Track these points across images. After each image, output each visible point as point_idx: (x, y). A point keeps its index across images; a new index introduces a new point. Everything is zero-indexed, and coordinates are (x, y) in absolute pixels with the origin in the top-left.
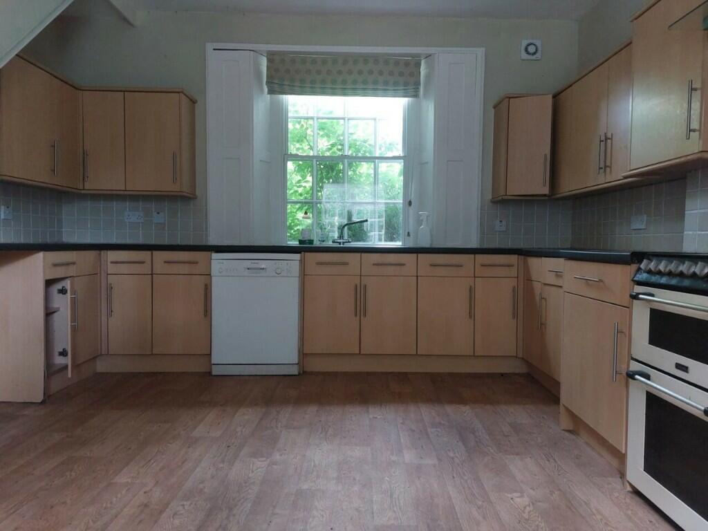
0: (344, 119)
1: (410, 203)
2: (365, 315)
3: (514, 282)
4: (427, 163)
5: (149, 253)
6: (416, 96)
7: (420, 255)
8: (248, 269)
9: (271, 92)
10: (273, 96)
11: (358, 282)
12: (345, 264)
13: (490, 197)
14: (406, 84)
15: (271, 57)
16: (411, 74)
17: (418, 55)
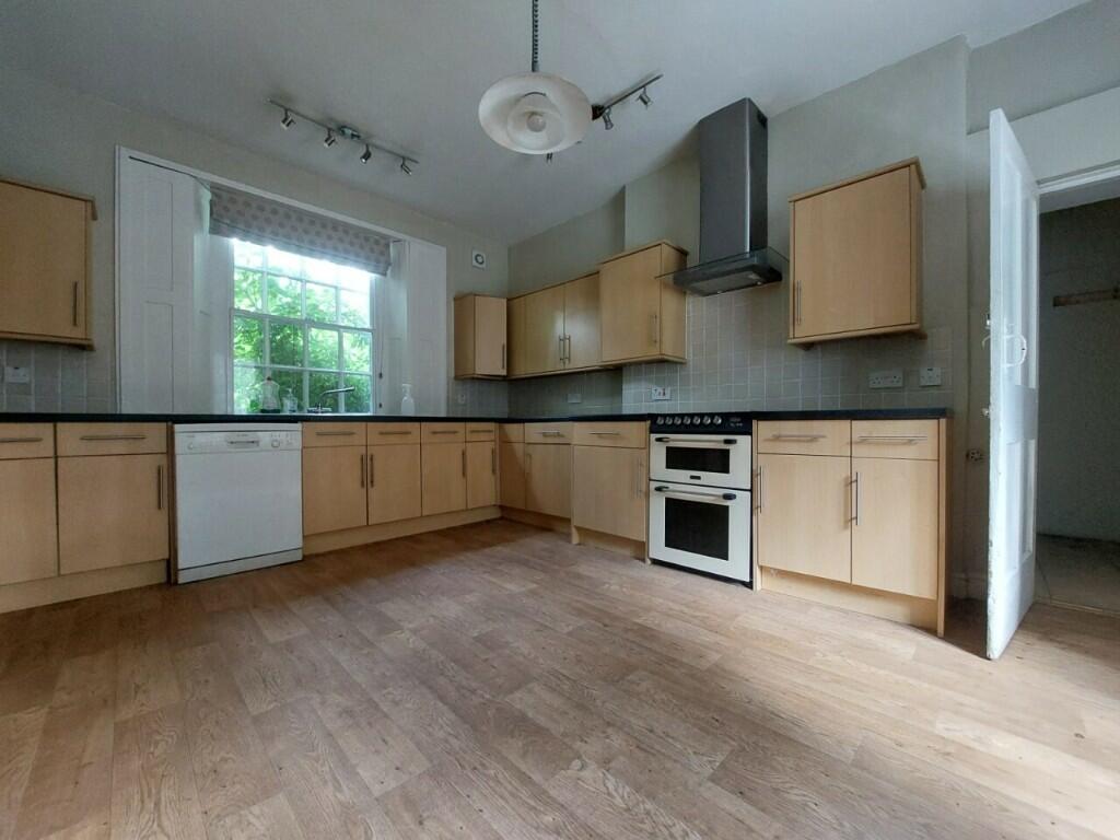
0: (301, 280)
1: (381, 375)
2: (372, 486)
3: (491, 445)
4: (399, 339)
5: (49, 426)
6: (385, 274)
7: (423, 424)
8: (232, 443)
9: (215, 230)
10: (215, 237)
11: (364, 452)
12: (352, 434)
13: (453, 375)
14: (378, 261)
15: (216, 190)
16: (382, 254)
17: (389, 237)
